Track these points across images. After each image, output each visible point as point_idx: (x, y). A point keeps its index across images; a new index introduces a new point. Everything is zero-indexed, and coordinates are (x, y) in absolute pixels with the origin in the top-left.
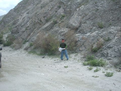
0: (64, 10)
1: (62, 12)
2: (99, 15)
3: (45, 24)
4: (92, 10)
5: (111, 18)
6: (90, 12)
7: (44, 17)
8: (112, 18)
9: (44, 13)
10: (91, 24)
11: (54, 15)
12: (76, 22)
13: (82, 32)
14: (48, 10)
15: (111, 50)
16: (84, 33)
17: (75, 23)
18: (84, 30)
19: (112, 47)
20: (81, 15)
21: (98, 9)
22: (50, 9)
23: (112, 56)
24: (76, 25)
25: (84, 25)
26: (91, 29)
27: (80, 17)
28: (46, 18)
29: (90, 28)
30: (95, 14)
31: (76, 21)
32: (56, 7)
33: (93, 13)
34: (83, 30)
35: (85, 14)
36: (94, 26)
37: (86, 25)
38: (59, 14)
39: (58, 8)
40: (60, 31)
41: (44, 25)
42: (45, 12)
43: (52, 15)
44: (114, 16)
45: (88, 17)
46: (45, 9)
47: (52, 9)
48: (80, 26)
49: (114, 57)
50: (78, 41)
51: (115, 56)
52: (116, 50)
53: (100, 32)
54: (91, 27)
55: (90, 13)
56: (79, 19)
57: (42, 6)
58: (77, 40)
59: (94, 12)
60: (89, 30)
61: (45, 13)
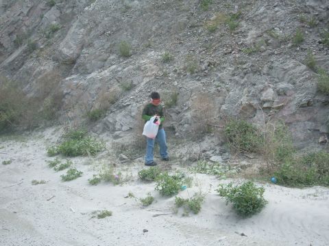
0: (58, 11)
1: (55, 18)
2: (128, 21)
3: (11, 54)
4: (113, 11)
5: (154, 29)
6: (107, 16)
7: (10, 34)
8: (157, 29)
9: (8, 23)
10: (106, 47)
11: (35, 27)
12: (72, 45)
13: (83, 70)
14: (19, 15)
15: (123, 113)
16: (87, 72)
17: (70, 48)
18: (87, 63)
19: (128, 105)
20: (85, 26)
21: (128, 8)
22: (25, 12)
23: (125, 128)
24: (71, 52)
25: (87, 52)
26: (106, 60)
27: (82, 30)
28: (15, 37)
29: (101, 57)
30: (119, 21)
31: (71, 43)
32: (41, 6)
33: (114, 18)
34: (84, 65)
35: (95, 23)
36: (111, 52)
37: (91, 50)
38: (46, 23)
39: (48, 8)
40: (38, 69)
41: (9, 55)
42: (12, 19)
43: (30, 28)
44: (162, 22)
45: (100, 29)
46: (11, 11)
47: (31, 11)
48: (78, 56)
49: (127, 130)
50: (67, 94)
51: (131, 128)
52: (133, 112)
53: (120, 69)
54: (105, 56)
55: (106, 19)
56: (81, 36)
57: (6, 4)
58: (65, 92)
59: (118, 15)
60: (99, 62)
61: (13, 23)
